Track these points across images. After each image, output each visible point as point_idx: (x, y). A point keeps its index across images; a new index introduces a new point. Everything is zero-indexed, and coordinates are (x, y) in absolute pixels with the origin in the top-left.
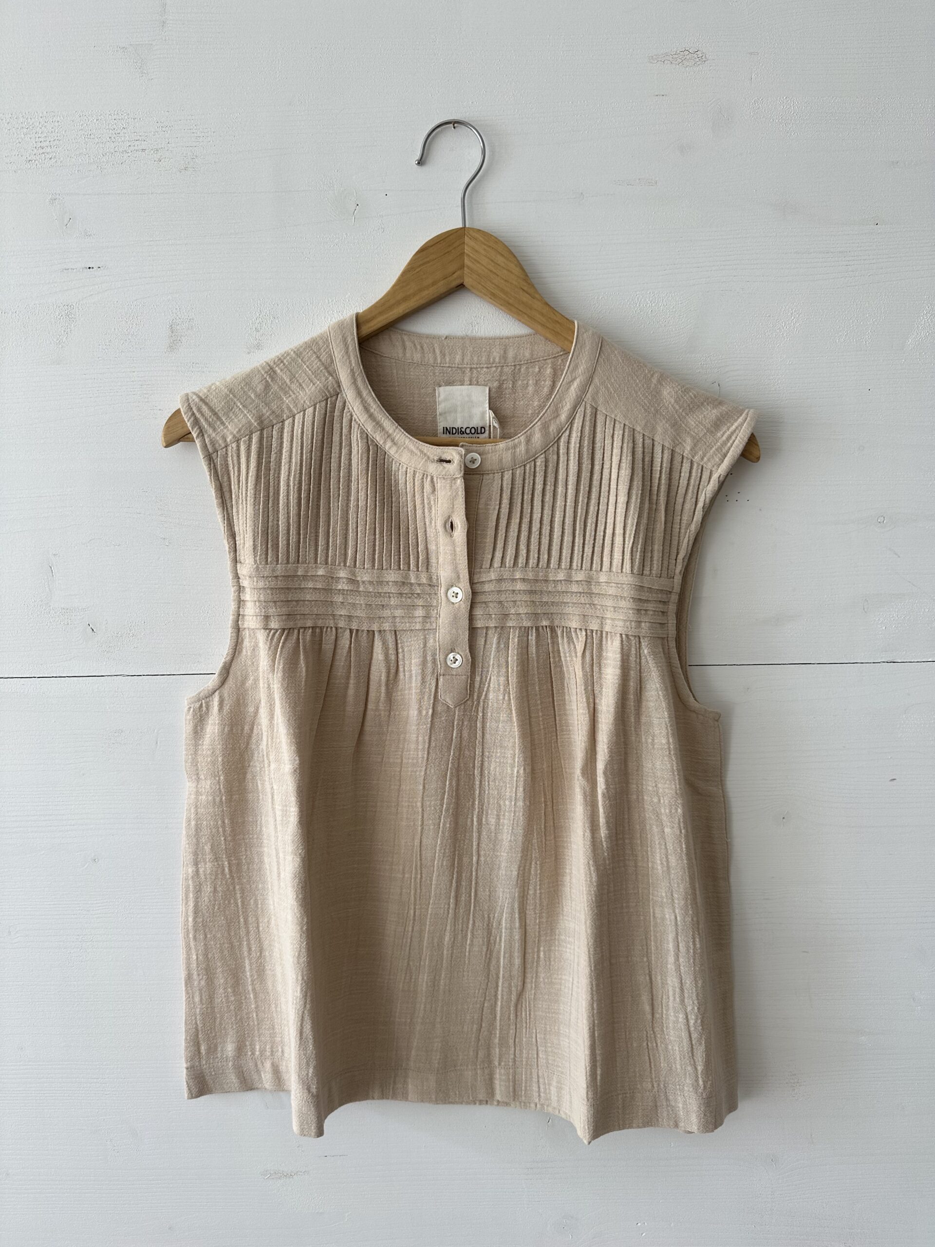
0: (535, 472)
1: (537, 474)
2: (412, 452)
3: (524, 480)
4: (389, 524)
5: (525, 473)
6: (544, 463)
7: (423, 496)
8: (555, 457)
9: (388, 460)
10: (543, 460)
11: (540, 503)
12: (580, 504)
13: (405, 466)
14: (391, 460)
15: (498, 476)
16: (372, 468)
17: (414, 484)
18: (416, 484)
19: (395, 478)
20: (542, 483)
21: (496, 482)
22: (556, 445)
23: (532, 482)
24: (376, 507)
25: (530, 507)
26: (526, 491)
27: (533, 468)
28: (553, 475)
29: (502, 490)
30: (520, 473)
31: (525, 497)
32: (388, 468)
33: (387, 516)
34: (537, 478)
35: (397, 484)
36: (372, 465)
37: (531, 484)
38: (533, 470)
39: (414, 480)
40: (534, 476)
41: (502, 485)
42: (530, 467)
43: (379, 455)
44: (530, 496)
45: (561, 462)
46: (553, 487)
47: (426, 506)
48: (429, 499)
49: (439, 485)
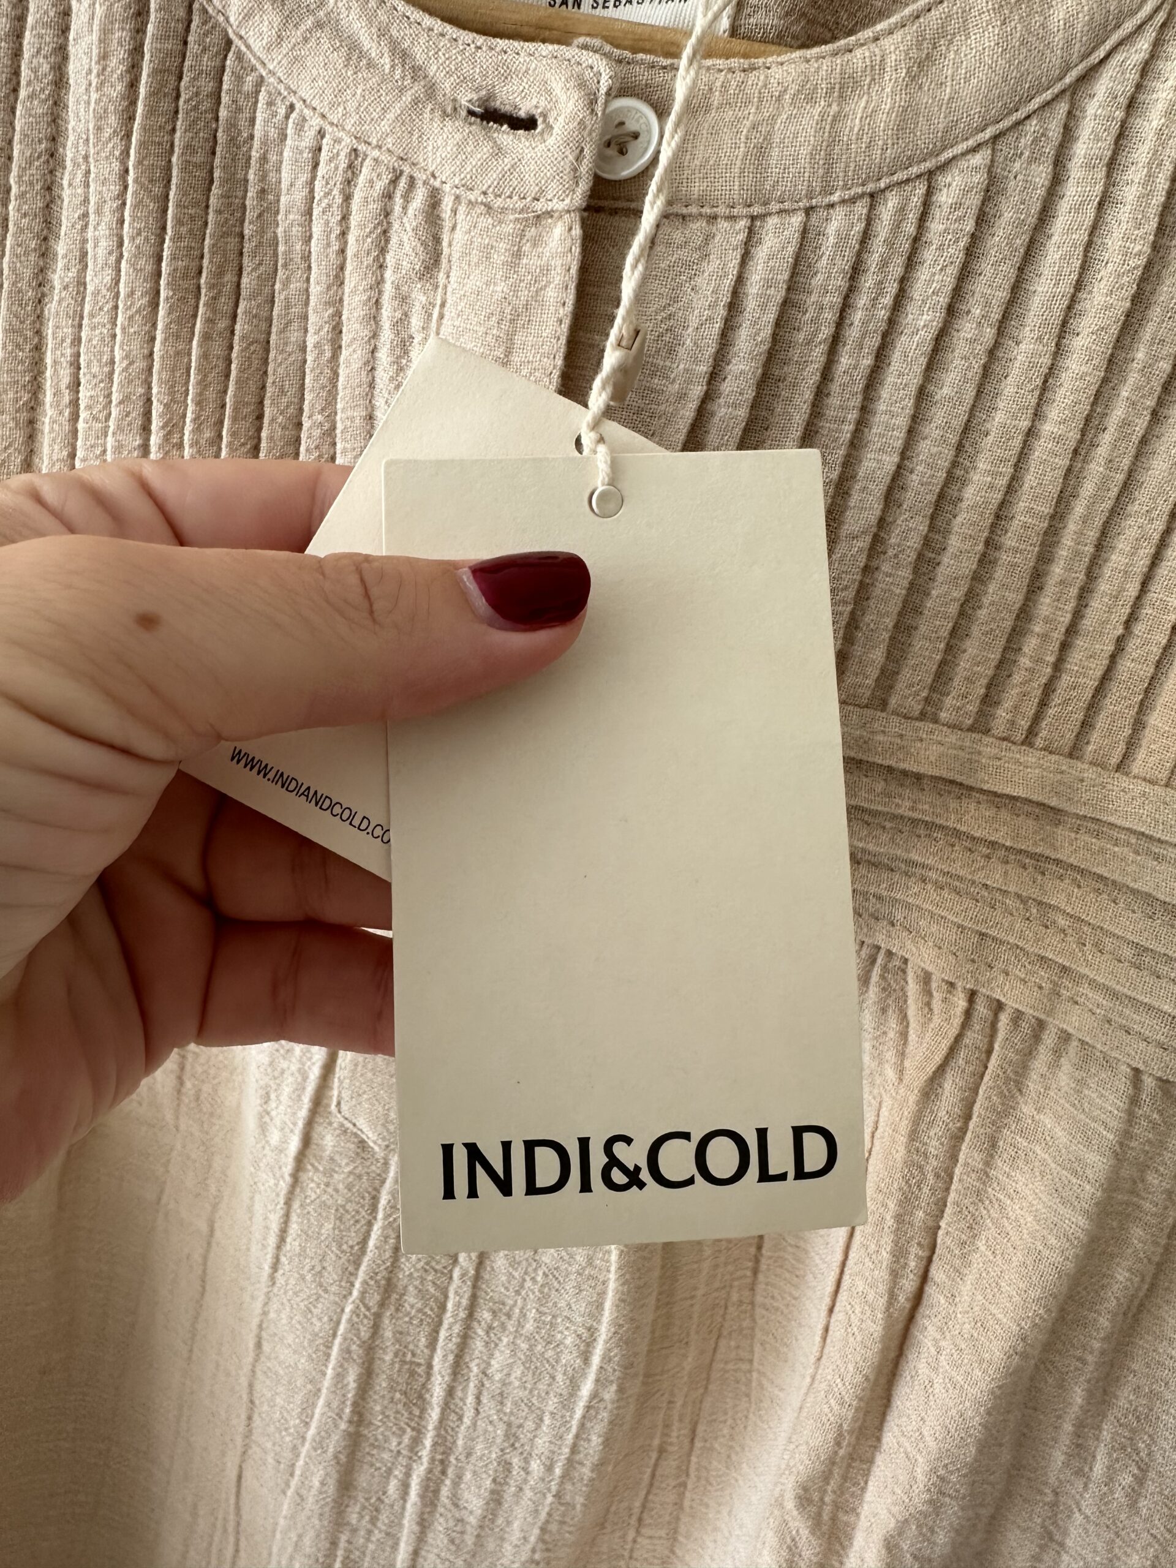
0: (917, 241)
1: (928, 255)
2: (353, 48)
3: (856, 271)
4: (211, 394)
5: (866, 237)
6: (974, 201)
7: (380, 282)
8: (1042, 174)
9: (239, 79)
10: (979, 178)
11: (910, 403)
12: (1106, 438)
13: (315, 122)
14: (250, 79)
15: (729, 235)
16: (151, 112)
17: (345, 218)
18: (354, 220)
19: (263, 178)
20: (943, 300)
21: (711, 267)
22: (1063, 108)
23: (892, 288)
24: (154, 304)
25: (853, 416)
26: (852, 334)
27: (912, 217)
28: (1008, 270)
29: (734, 306)
30: (842, 238)
31: (845, 361)
32: (232, 125)
33: (205, 356)
34: (923, 275)
35: (269, 211)
36: (152, 94)
37: (887, 300)
38: (910, 228)
39: (348, 198)
40: (911, 262)
41: (740, 280)
42: (901, 210)
43: (193, 47)
44: (868, 361)
45: (1064, 207)
46: (989, 333)
47: (387, 334)
48: (403, 299)
49: (458, 234)
